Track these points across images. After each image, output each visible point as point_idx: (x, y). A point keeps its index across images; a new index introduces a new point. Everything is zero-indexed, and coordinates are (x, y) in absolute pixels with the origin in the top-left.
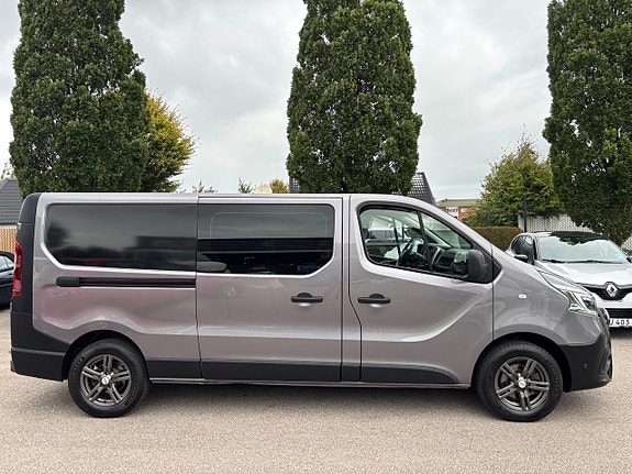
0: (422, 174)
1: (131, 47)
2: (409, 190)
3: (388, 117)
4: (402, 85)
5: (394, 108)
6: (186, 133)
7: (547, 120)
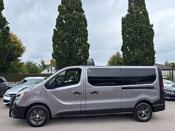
0: (92, 59)
1: (6, 19)
2: (86, 63)
3: (80, 43)
4: (84, 35)
5: (82, 41)
6: (24, 45)
7: (122, 46)
